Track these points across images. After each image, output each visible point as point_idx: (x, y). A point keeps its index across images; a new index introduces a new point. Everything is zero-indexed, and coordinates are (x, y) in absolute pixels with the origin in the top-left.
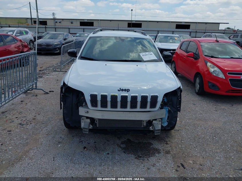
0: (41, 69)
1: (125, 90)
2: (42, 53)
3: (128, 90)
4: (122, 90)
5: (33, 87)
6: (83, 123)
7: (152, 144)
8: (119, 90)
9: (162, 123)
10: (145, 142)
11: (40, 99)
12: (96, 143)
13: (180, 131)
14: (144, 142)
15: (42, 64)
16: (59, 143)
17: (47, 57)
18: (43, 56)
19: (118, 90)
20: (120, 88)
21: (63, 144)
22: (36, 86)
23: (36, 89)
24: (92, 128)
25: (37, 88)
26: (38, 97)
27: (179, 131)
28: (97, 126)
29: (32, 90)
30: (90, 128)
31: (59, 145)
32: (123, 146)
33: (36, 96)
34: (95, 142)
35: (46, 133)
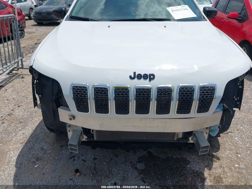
0: (38, 42)
1: (145, 77)
2: (44, 23)
3: (151, 77)
4: (139, 77)
5: (18, 66)
6: (71, 132)
7: (189, 162)
8: (133, 76)
9: (209, 131)
10: (177, 158)
11: (26, 83)
12: (96, 161)
13: (231, 133)
14: (175, 157)
15: (41, 36)
16: (37, 159)
17: (48, 27)
18: (45, 27)
19: (130, 77)
20: (135, 73)
21: (44, 161)
22: (22, 64)
23: (22, 68)
24: (87, 140)
25: (24, 67)
26: (24, 80)
27: (229, 134)
28: (95, 139)
29: (18, 70)
30: (84, 140)
31: (35, 165)
32: (141, 166)
33: (23, 78)
34: (95, 159)
35: (20, 140)
